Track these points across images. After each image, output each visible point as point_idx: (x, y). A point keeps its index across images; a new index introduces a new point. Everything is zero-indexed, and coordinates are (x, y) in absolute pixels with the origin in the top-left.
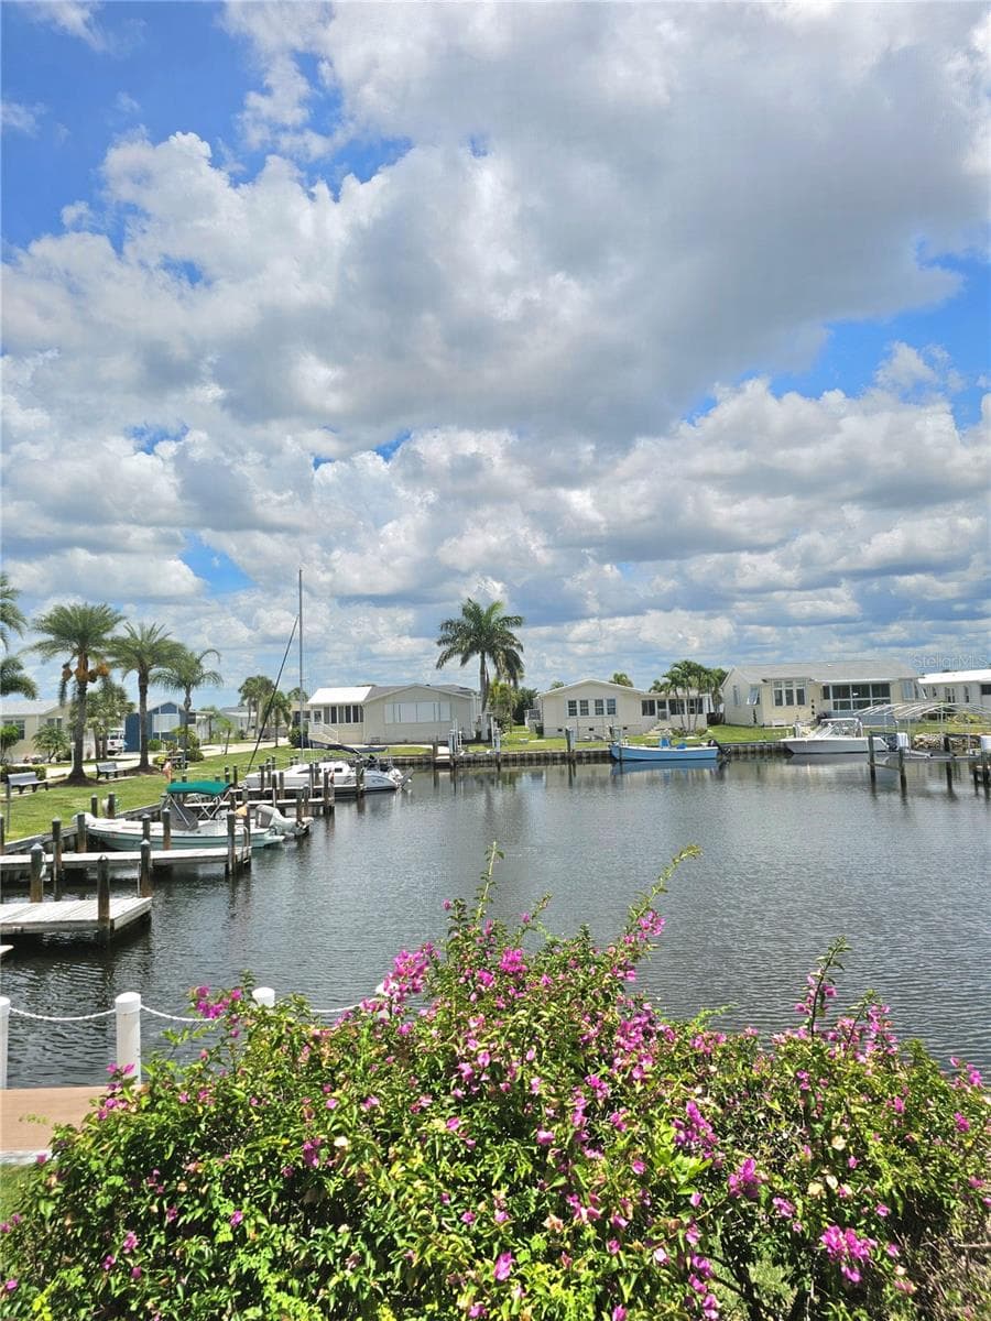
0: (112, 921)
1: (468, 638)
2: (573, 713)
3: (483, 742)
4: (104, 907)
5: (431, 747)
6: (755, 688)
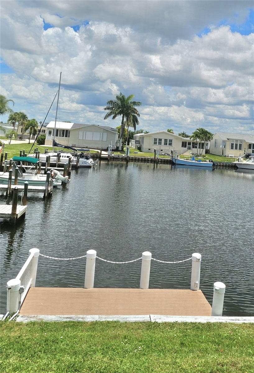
0: (17, 215)
1: (119, 108)
2: (155, 143)
3: (119, 151)
4: (14, 209)
5: (100, 151)
6: (224, 142)
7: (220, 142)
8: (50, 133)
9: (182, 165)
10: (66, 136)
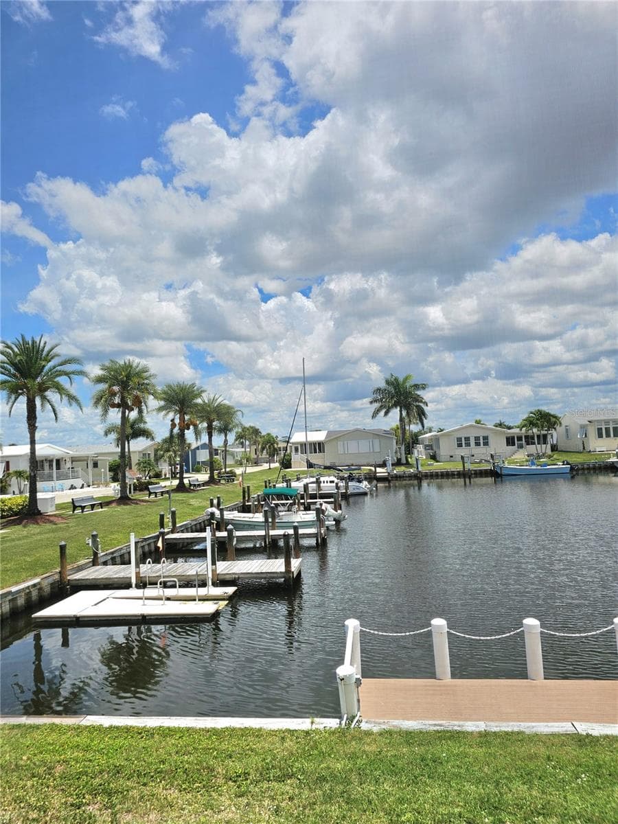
1: (392, 398)
2: (460, 445)
3: (403, 464)
5: (373, 469)
6: (583, 427)
7: (574, 428)
8: (296, 450)
9: (515, 476)
10: (320, 451)
